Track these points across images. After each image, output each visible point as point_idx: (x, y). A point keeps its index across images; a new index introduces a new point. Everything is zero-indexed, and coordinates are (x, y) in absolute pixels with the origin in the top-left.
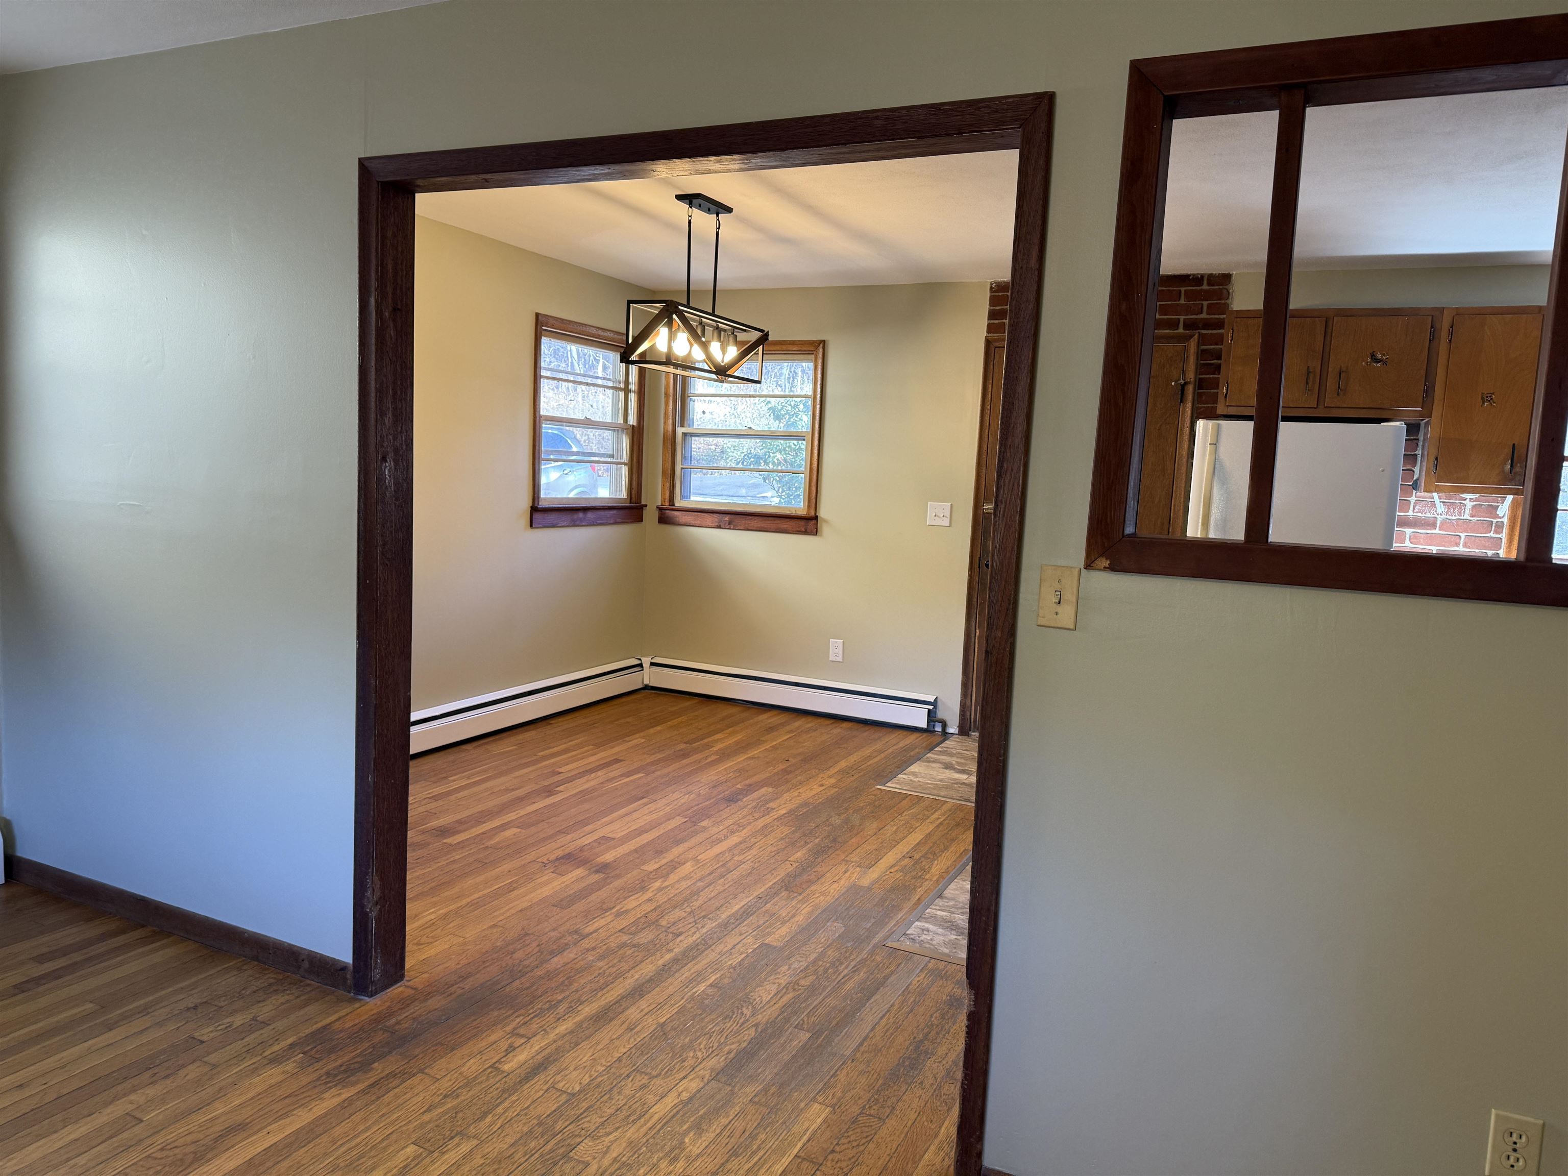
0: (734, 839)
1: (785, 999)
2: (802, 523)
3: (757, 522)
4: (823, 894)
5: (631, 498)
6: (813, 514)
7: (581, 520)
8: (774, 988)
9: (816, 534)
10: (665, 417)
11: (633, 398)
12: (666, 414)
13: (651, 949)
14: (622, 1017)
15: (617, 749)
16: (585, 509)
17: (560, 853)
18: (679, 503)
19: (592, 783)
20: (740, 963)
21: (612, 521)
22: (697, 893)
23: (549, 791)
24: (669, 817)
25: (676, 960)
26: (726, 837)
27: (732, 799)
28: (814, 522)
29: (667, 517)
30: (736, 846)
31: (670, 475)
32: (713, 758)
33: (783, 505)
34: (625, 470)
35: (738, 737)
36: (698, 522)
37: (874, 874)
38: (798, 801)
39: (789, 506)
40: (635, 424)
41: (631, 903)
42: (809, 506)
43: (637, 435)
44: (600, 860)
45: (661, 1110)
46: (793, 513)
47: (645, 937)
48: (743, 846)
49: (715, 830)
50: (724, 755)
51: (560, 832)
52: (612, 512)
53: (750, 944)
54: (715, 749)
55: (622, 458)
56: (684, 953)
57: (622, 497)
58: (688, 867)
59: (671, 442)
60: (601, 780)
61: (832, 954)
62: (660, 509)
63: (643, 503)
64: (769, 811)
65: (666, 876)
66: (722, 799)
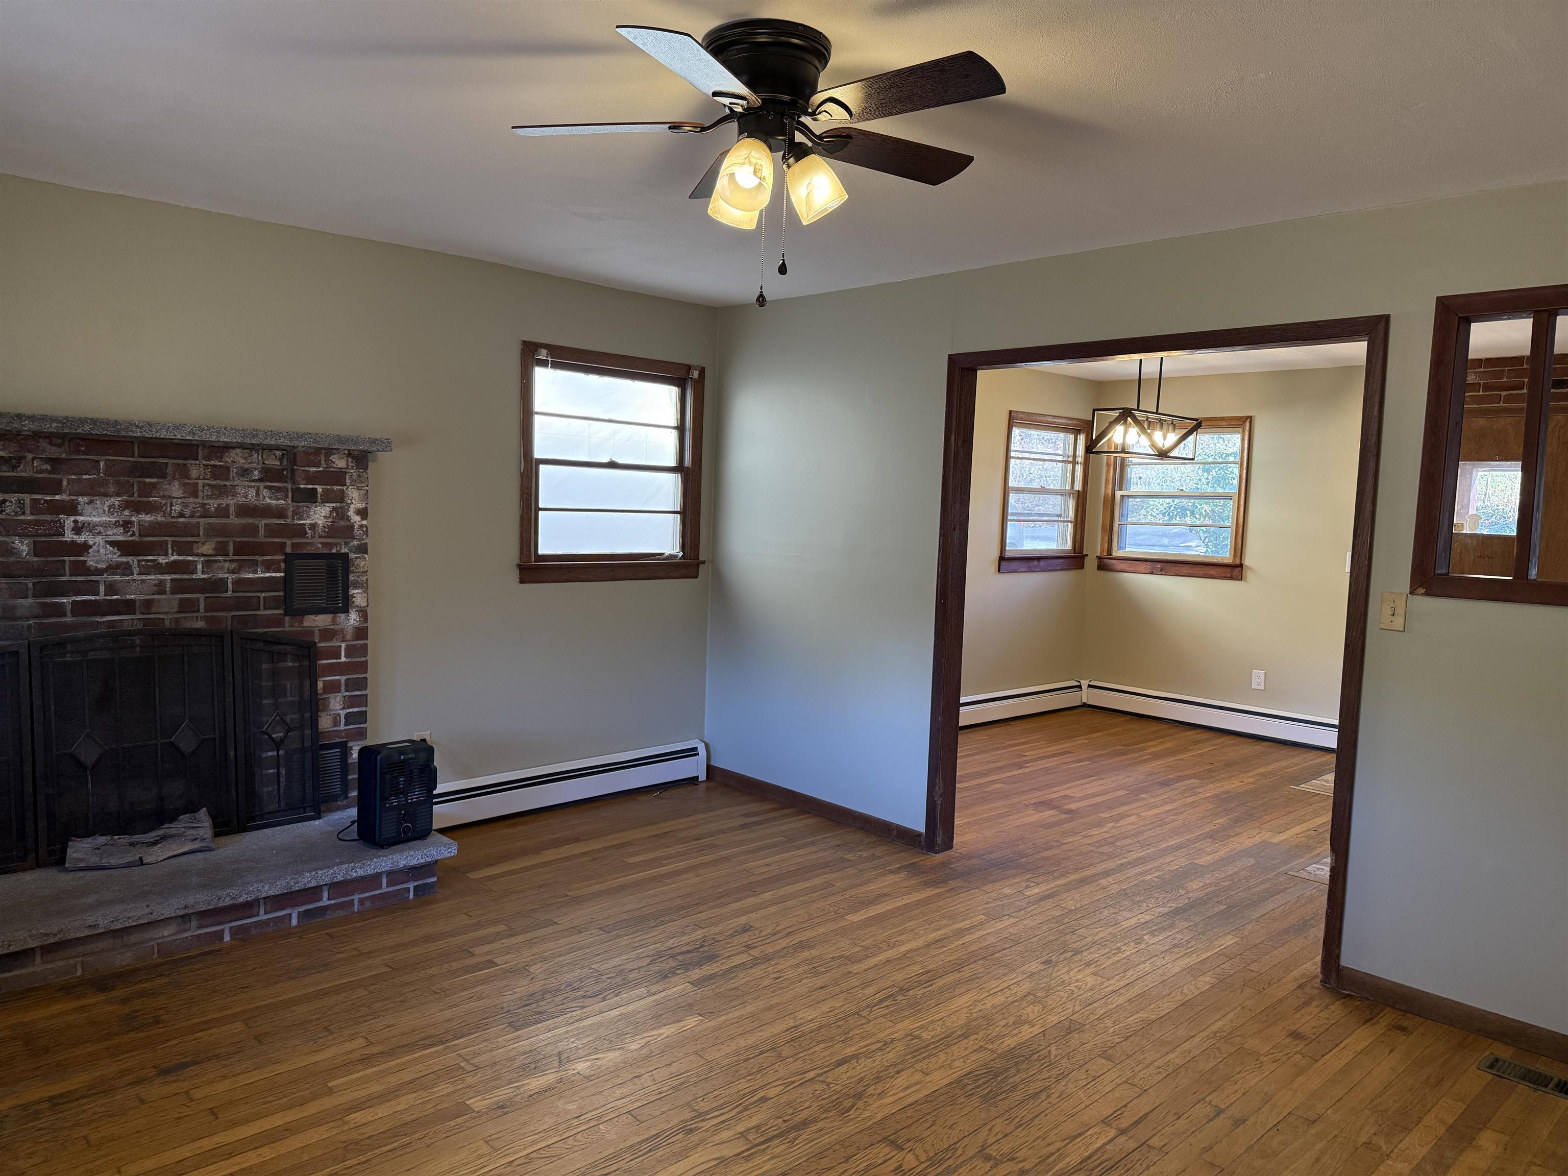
0: (1167, 807)
1: (1209, 890)
2: (1228, 570)
3: (1186, 570)
4: (1240, 843)
5: (1075, 549)
6: (1238, 562)
7: (1035, 567)
8: (1201, 884)
9: (1241, 579)
10: (1106, 483)
11: (1079, 469)
12: (1107, 481)
13: (1111, 856)
14: (1097, 883)
15: (1067, 745)
16: (1039, 559)
17: (1036, 800)
18: (1115, 553)
19: (1053, 764)
20: (1176, 870)
21: (1059, 568)
22: (1142, 832)
23: (1020, 766)
24: (1116, 789)
25: (1129, 863)
26: (1161, 805)
27: (1165, 784)
28: (1239, 569)
29: (1106, 565)
30: (1169, 811)
31: (1109, 530)
32: (1148, 757)
33: (1210, 555)
34: (1070, 527)
35: (1168, 745)
36: (1131, 569)
37: (1283, 837)
38: (1222, 790)
39: (1217, 555)
40: (1080, 489)
41: (1094, 832)
42: (1235, 556)
43: (1081, 499)
44: (1067, 807)
45: (1127, 924)
46: (1220, 561)
47: (1106, 849)
48: (1175, 811)
49: (1152, 800)
50: (1156, 756)
51: (1035, 789)
52: (1060, 561)
53: (1183, 862)
54: (1149, 751)
55: (1068, 517)
56: (1135, 860)
57: (1067, 548)
58: (1133, 819)
59: (1110, 503)
60: (1057, 763)
61: (1244, 873)
62: (1099, 558)
63: (1084, 553)
64: (1196, 794)
65: (1117, 821)
66: (1157, 783)
